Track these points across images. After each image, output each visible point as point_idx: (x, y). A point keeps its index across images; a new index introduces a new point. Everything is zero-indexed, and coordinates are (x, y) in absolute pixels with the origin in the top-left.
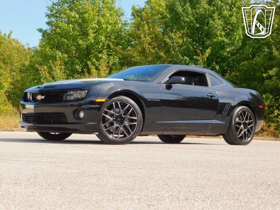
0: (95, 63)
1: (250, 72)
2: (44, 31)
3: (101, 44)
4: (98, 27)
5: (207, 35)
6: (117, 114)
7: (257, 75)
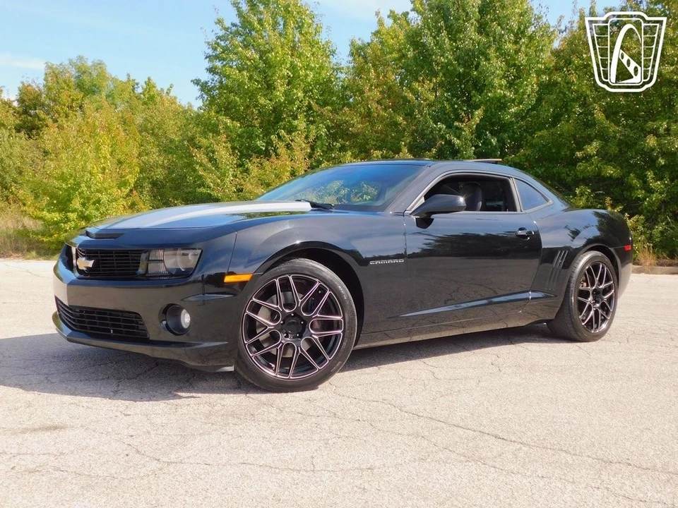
0: (284, 137)
1: (550, 149)
2: (203, 83)
3: (297, 103)
4: (292, 76)
5: (475, 85)
6: (287, 311)
7: (563, 153)
